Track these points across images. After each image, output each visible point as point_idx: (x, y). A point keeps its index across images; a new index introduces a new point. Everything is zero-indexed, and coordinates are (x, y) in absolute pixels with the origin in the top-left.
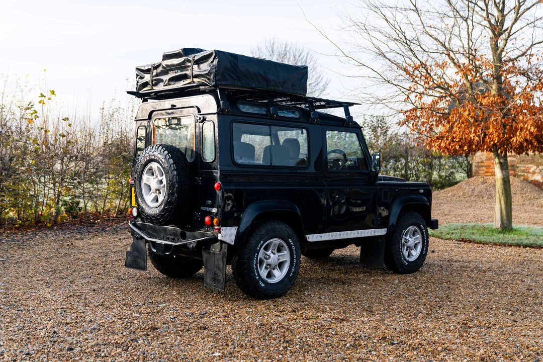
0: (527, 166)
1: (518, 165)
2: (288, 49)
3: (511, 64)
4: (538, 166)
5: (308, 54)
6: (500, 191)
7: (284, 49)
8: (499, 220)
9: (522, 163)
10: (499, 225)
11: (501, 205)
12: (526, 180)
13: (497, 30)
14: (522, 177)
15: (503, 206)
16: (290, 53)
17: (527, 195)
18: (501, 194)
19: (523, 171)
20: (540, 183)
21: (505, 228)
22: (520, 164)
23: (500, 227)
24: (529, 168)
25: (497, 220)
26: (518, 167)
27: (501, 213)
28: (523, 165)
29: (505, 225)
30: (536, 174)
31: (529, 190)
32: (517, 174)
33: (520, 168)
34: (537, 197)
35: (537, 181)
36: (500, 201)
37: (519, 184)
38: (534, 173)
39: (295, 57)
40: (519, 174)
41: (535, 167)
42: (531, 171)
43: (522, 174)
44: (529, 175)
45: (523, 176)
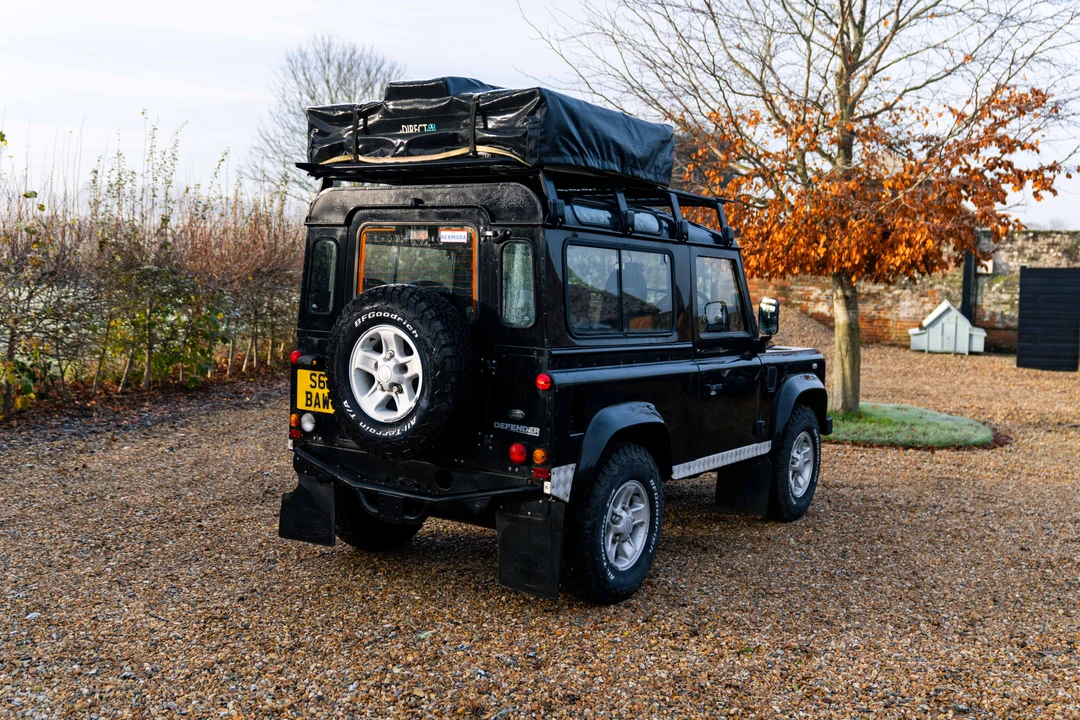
0: (806, 288)
1: (792, 287)
2: (356, 57)
3: (866, 122)
4: (824, 290)
5: (392, 68)
6: (844, 347)
7: (348, 56)
8: (840, 396)
9: (799, 283)
10: (840, 406)
11: (843, 370)
12: (804, 312)
13: (851, 61)
14: (798, 308)
15: (848, 372)
16: (359, 65)
17: (810, 338)
18: (844, 352)
19: (800, 297)
20: (827, 317)
21: (850, 410)
22: (796, 285)
23: (843, 408)
24: (810, 293)
25: (835, 395)
26: (792, 290)
27: (844, 384)
28: (800, 288)
29: (850, 405)
30: (821, 303)
31: (812, 330)
32: (790, 303)
33: (794, 292)
34: (826, 342)
35: (822, 315)
36: (843, 364)
37: (796, 320)
38: (817, 301)
39: (368, 73)
40: (794, 302)
41: (819, 291)
42: (812, 297)
43: (799, 302)
44: (810, 304)
45: (799, 305)
